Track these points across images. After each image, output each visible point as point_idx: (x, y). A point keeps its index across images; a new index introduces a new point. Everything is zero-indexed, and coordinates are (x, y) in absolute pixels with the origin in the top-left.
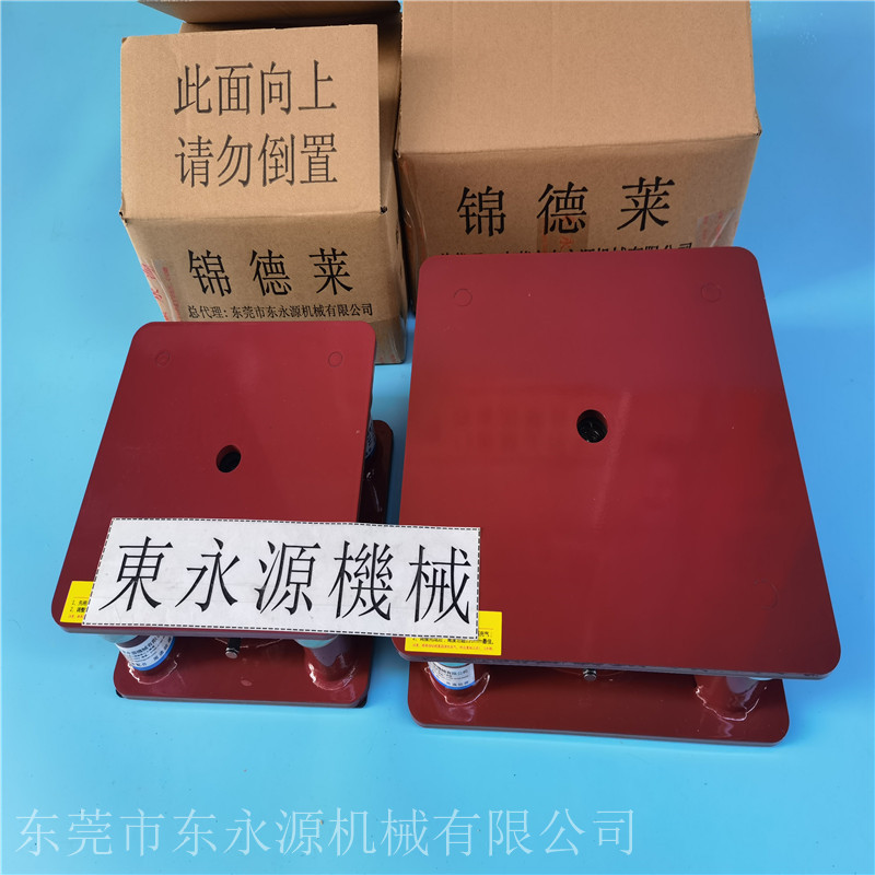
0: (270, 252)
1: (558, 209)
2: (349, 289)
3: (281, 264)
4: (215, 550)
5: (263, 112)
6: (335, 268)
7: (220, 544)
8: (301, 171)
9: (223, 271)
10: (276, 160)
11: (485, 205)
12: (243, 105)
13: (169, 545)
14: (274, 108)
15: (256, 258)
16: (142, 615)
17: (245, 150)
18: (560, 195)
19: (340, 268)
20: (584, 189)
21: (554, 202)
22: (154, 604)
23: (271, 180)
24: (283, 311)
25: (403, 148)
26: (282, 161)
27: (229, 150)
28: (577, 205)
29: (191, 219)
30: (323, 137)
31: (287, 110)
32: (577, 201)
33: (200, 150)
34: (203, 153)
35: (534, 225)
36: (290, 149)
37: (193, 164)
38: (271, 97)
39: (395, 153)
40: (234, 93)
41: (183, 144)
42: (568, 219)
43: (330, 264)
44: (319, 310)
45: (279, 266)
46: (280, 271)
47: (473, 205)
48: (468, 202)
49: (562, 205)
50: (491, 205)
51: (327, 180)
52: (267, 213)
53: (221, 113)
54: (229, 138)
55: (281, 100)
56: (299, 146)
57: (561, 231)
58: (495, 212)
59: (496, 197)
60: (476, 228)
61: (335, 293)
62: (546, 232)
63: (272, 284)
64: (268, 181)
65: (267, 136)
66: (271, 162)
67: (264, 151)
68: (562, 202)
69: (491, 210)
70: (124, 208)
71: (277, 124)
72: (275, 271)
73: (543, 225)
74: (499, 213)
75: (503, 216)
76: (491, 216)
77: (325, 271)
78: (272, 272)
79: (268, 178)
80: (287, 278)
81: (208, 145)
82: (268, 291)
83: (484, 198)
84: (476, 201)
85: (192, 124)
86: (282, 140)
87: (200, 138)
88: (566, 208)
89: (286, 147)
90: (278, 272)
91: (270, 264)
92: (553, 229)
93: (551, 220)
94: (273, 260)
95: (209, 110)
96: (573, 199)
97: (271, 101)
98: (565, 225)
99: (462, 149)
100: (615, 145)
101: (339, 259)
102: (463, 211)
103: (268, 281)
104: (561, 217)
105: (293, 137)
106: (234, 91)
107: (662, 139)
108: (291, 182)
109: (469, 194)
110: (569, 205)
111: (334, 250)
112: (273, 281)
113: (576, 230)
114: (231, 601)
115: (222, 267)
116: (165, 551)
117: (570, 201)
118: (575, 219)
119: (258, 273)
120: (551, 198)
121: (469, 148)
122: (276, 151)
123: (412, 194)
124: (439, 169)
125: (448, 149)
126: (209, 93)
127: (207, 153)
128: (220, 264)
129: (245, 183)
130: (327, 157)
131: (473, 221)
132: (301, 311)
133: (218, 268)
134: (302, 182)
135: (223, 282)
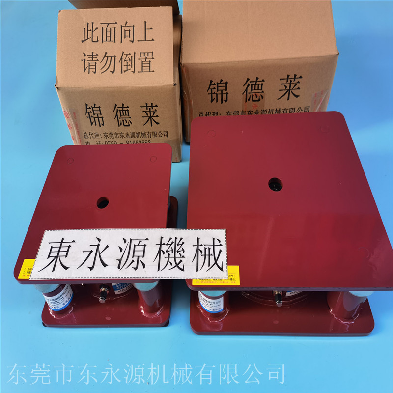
0: (123, 105)
1: (252, 90)
2: (158, 123)
3: (128, 110)
4: (97, 242)
5: (121, 42)
6: (152, 113)
7: (99, 240)
8: (138, 67)
9: (101, 114)
10: (127, 63)
11: (219, 88)
12: (113, 39)
13: (74, 241)
14: (126, 41)
15: (117, 108)
16: (60, 274)
17: (113, 58)
18: (253, 83)
19: (154, 113)
20: (263, 80)
21: (250, 87)
22: (66, 268)
23: (125, 71)
24: (127, 135)
25: (184, 61)
26: (129, 63)
27: (106, 58)
28: (260, 88)
29: (88, 88)
30: (148, 53)
31: (132, 42)
32: (260, 86)
33: (92, 58)
34: (94, 60)
35: (241, 98)
36: (133, 58)
37: (89, 65)
38: (125, 36)
39: (180, 64)
40: (108, 34)
41: (85, 55)
42: (256, 95)
43: (150, 111)
44: (144, 135)
45: (127, 112)
46: (127, 114)
47: (214, 88)
48: (212, 87)
49: (253, 88)
50: (222, 88)
51: (150, 71)
52: (123, 86)
53: (102, 42)
54: (106, 53)
55: (130, 37)
56: (137, 56)
57: (253, 101)
58: (224, 92)
59: (225, 85)
60: (215, 100)
61: (152, 126)
62: (246, 101)
63: (123, 121)
64: (123, 72)
65: (123, 52)
66: (125, 63)
67: (122, 59)
68: (253, 87)
69: (222, 91)
70: (57, 83)
71: (127, 47)
72: (125, 114)
73: (245, 98)
74: (226, 92)
75: (227, 94)
76: (222, 94)
77: (147, 114)
78: (123, 115)
79: (123, 70)
80: (130, 118)
81: (96, 56)
82: (121, 125)
83: (219, 85)
84: (216, 86)
85: (89, 47)
86: (130, 54)
87: (93, 53)
88: (255, 89)
89: (132, 57)
90: (126, 115)
91: (123, 111)
92: (249, 100)
93: (248, 95)
94: (124, 109)
95: (97, 41)
96: (258, 85)
97: (125, 38)
98: (255, 98)
99: (210, 62)
100: (277, 59)
101: (154, 108)
102: (210, 91)
103: (121, 119)
104: (253, 94)
105: (135, 53)
106: (108, 33)
107: (297, 57)
108: (134, 72)
109: (212, 83)
110: (257, 88)
111: (152, 104)
112: (124, 119)
113: (259, 100)
114: (105, 265)
115: (100, 112)
116: (71, 244)
117: (257, 86)
118: (259, 95)
119: (117, 115)
120: (249, 85)
121: (213, 61)
122: (127, 59)
123: (187, 83)
124: (199, 71)
125: (204, 62)
126: (97, 34)
127: (96, 59)
128: (100, 111)
129: (113, 72)
130: (150, 61)
131: (214, 96)
132: (136, 134)
133: (99, 112)
134: (139, 72)
135: (101, 119)
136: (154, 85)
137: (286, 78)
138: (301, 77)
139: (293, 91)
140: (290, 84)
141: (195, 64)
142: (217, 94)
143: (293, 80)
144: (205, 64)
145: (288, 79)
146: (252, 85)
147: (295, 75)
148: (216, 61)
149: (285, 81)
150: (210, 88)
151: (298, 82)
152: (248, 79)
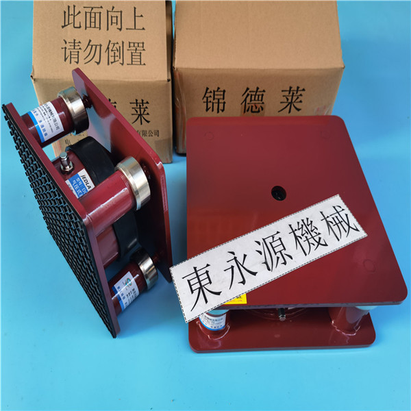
136: (145, 80)
137: (288, 89)
138: (304, 90)
139: (295, 104)
140: (293, 96)
141: (190, 69)
142: (213, 103)
143: (295, 92)
144: (201, 69)
145: (290, 91)
146: (251, 95)
147: (298, 88)
148: (214, 67)
149: (287, 93)
150: (207, 95)
151: (301, 95)
152: (248, 89)
